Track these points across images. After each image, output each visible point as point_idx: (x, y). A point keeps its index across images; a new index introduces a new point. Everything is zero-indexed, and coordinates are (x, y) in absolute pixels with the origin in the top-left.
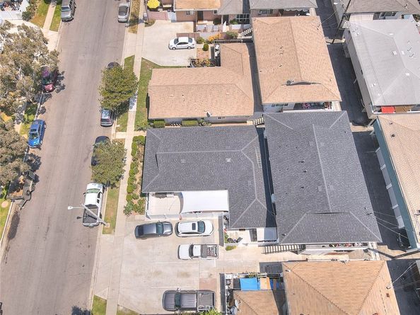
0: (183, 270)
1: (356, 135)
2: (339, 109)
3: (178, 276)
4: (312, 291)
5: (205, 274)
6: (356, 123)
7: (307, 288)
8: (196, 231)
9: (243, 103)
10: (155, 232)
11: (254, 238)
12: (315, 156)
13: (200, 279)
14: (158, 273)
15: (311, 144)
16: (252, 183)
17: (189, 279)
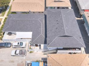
0: (12, 60)
1: (78, 20)
2: (71, 8)
3: (9, 62)
4: (57, 64)
5: (20, 62)
6: (77, 17)
7: (55, 63)
8: (19, 45)
9: (41, 8)
10: (4, 45)
11: (40, 48)
12: (61, 19)
13: (18, 64)
14: (2, 61)
15: (60, 15)
16: (41, 29)
17: (13, 63)
